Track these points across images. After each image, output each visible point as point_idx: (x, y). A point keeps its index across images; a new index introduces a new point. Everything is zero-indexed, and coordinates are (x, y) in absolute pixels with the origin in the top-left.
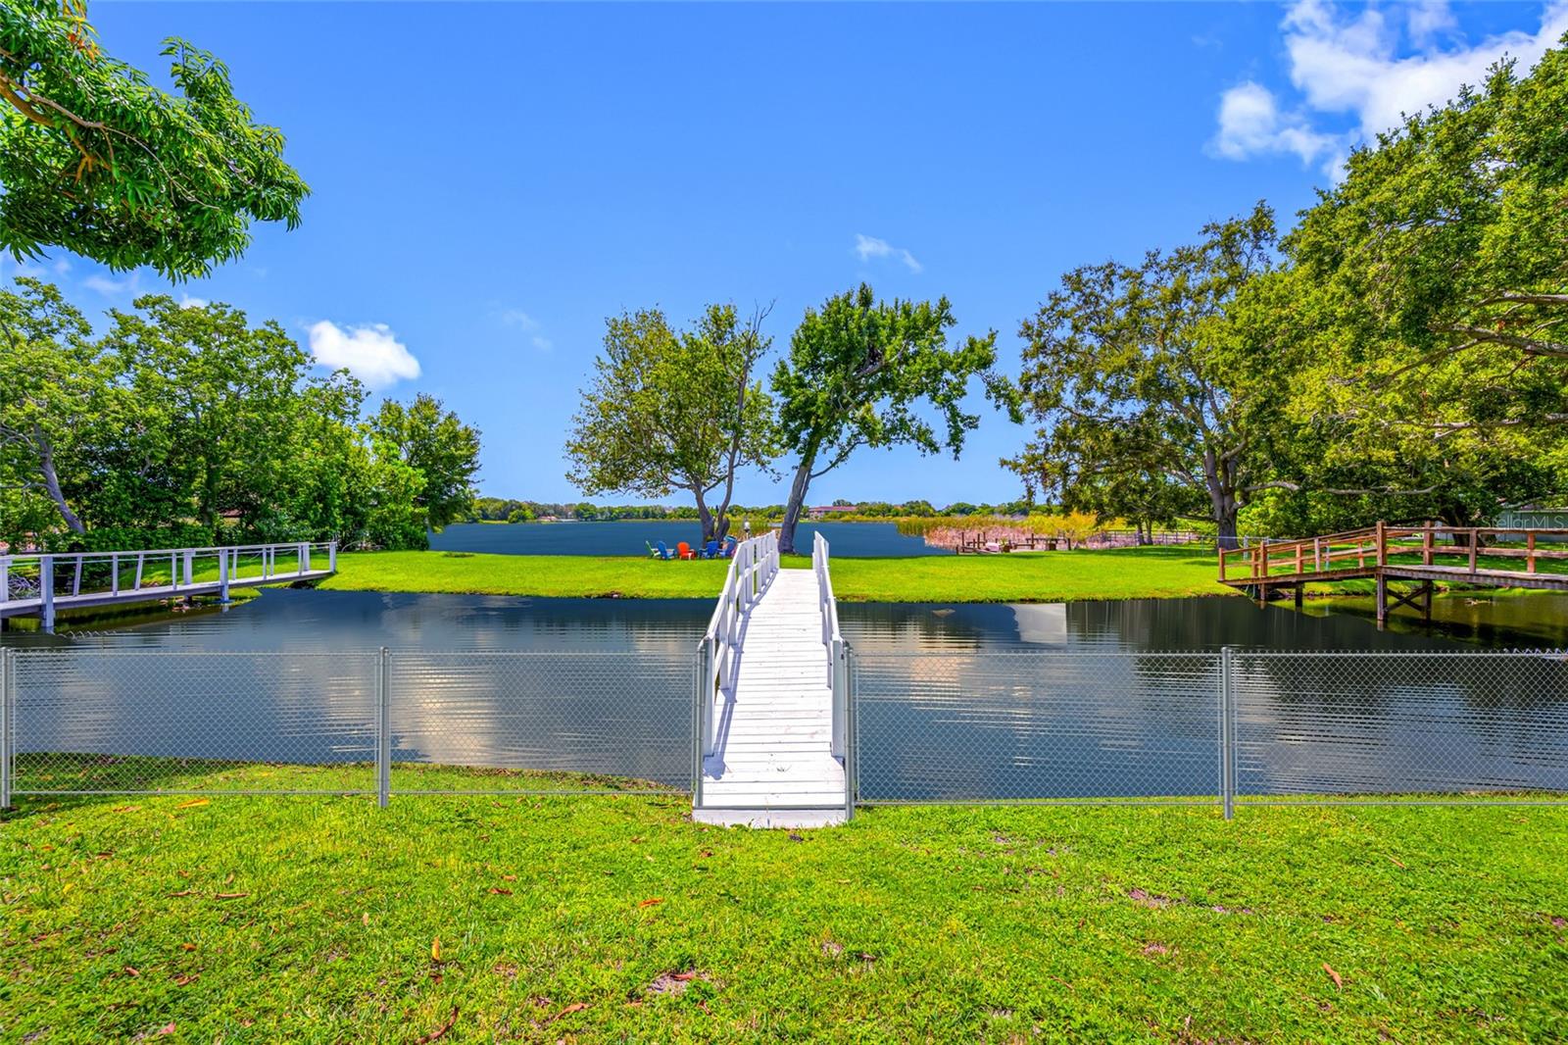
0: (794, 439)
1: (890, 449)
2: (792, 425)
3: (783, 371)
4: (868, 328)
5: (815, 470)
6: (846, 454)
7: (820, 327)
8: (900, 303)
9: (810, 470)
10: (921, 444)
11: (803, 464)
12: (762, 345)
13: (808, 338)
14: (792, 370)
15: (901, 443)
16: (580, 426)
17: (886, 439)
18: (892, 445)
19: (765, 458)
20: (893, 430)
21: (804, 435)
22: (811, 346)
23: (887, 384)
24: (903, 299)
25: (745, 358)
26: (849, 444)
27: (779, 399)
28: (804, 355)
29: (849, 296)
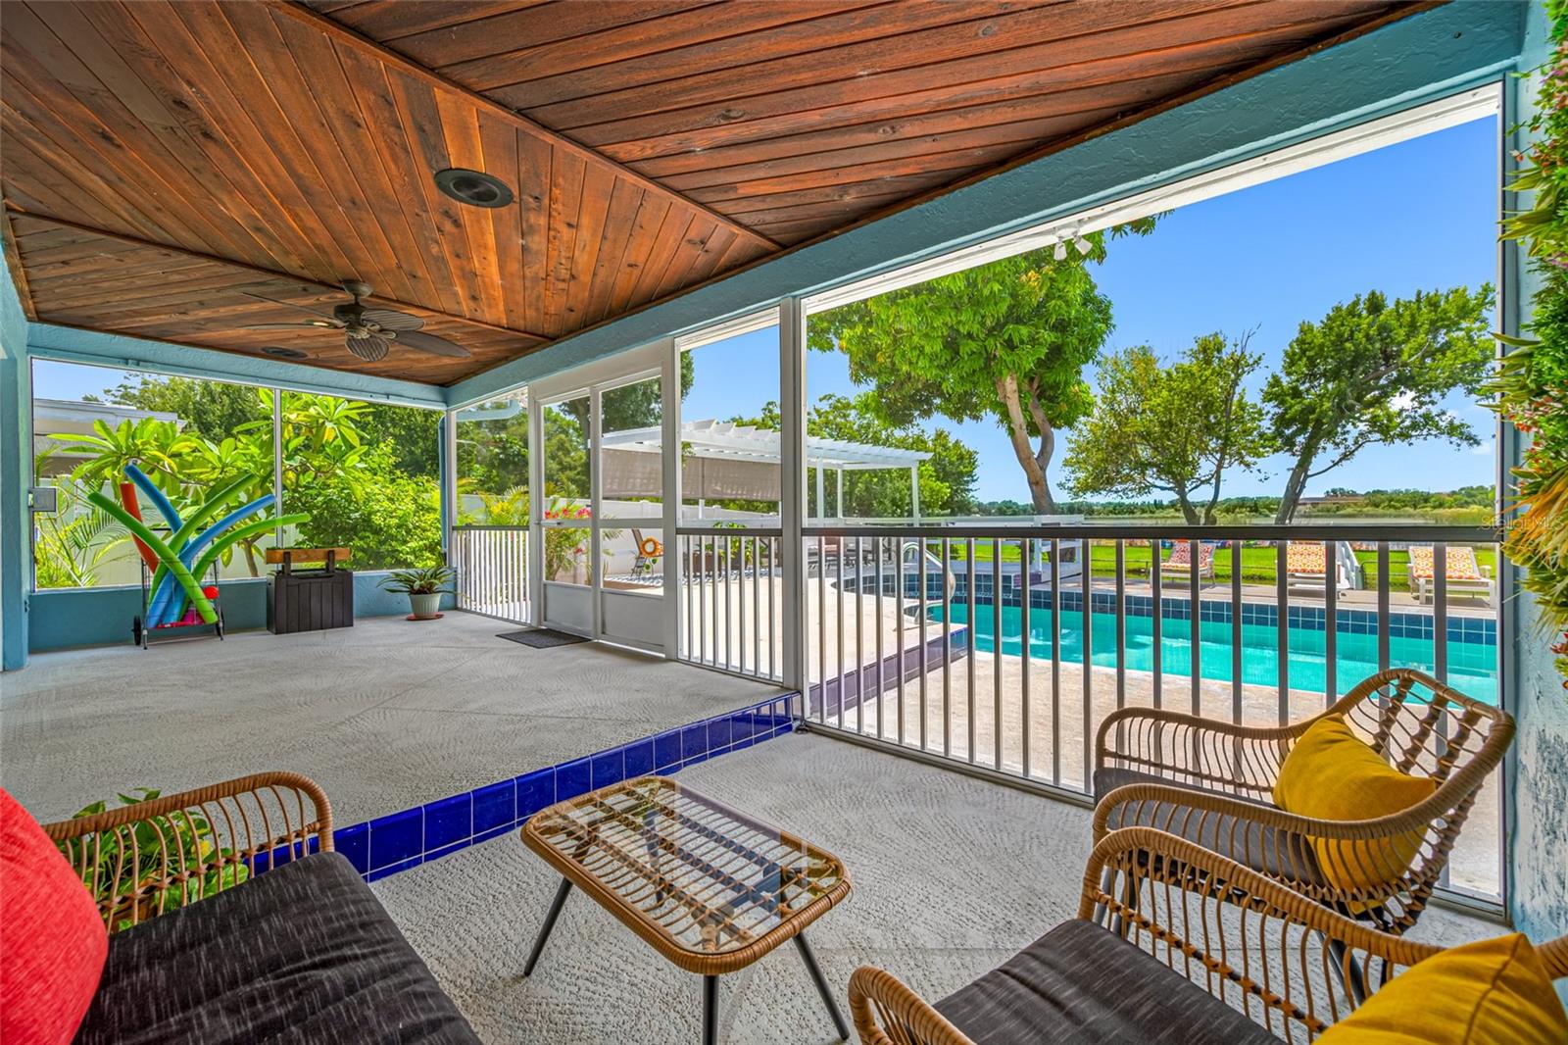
0: (1289, 443)
1: (1410, 444)
2: (1288, 432)
3: (1276, 382)
4: (1379, 334)
5: (1312, 470)
6: (1352, 453)
7: (1319, 340)
8: (1423, 294)
9: (1306, 470)
10: (1454, 439)
11: (1299, 466)
12: (1251, 361)
13: (1303, 352)
14: (1285, 381)
15: (1425, 439)
16: (1073, 446)
17: (1404, 435)
18: (1413, 440)
19: (1247, 459)
20: (1415, 426)
21: (1301, 439)
22: (1309, 358)
23: (1405, 381)
24: (1428, 290)
25: (1233, 376)
26: (1356, 442)
27: (1271, 408)
28: (1302, 366)
29: (1356, 303)
